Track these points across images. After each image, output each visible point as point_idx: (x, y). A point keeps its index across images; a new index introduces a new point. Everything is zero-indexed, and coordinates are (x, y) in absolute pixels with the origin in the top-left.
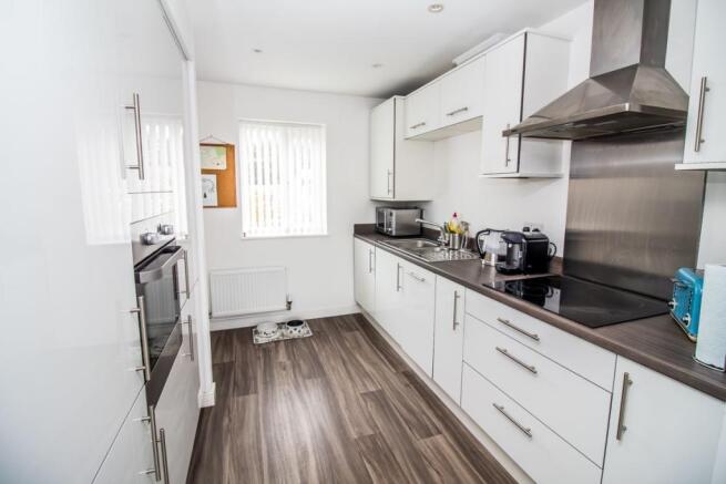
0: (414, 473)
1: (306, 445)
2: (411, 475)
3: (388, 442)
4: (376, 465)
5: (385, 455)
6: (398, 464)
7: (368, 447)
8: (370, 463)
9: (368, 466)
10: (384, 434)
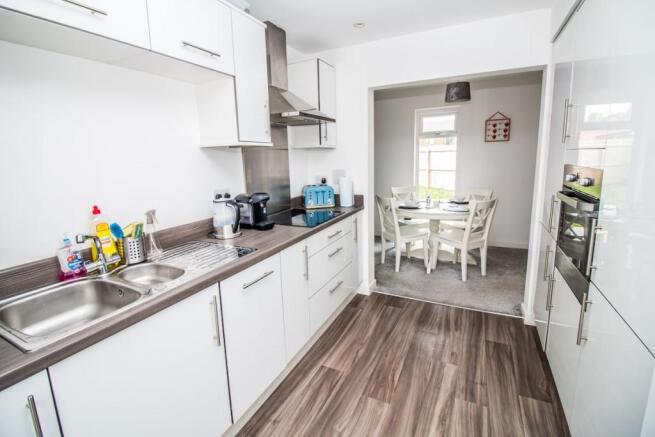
0: (371, 360)
1: (437, 428)
2: (374, 360)
3: (365, 384)
4: (390, 377)
5: (378, 377)
6: (375, 370)
7: (385, 391)
8: (393, 381)
9: (396, 380)
10: (362, 391)
